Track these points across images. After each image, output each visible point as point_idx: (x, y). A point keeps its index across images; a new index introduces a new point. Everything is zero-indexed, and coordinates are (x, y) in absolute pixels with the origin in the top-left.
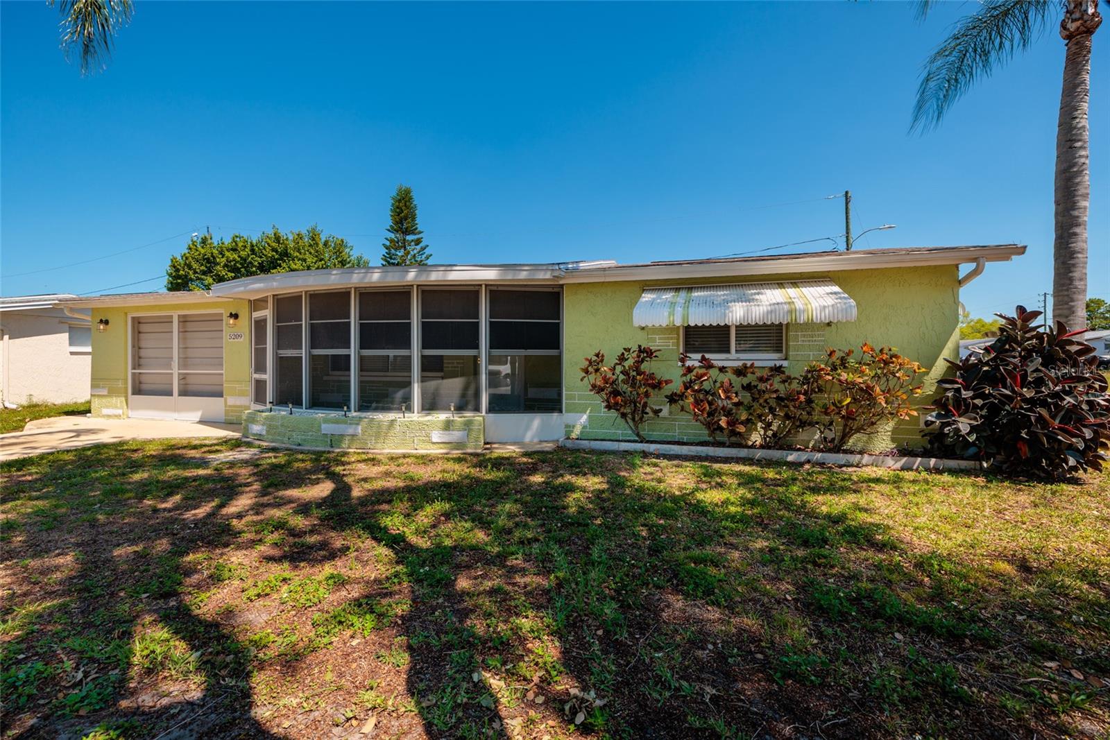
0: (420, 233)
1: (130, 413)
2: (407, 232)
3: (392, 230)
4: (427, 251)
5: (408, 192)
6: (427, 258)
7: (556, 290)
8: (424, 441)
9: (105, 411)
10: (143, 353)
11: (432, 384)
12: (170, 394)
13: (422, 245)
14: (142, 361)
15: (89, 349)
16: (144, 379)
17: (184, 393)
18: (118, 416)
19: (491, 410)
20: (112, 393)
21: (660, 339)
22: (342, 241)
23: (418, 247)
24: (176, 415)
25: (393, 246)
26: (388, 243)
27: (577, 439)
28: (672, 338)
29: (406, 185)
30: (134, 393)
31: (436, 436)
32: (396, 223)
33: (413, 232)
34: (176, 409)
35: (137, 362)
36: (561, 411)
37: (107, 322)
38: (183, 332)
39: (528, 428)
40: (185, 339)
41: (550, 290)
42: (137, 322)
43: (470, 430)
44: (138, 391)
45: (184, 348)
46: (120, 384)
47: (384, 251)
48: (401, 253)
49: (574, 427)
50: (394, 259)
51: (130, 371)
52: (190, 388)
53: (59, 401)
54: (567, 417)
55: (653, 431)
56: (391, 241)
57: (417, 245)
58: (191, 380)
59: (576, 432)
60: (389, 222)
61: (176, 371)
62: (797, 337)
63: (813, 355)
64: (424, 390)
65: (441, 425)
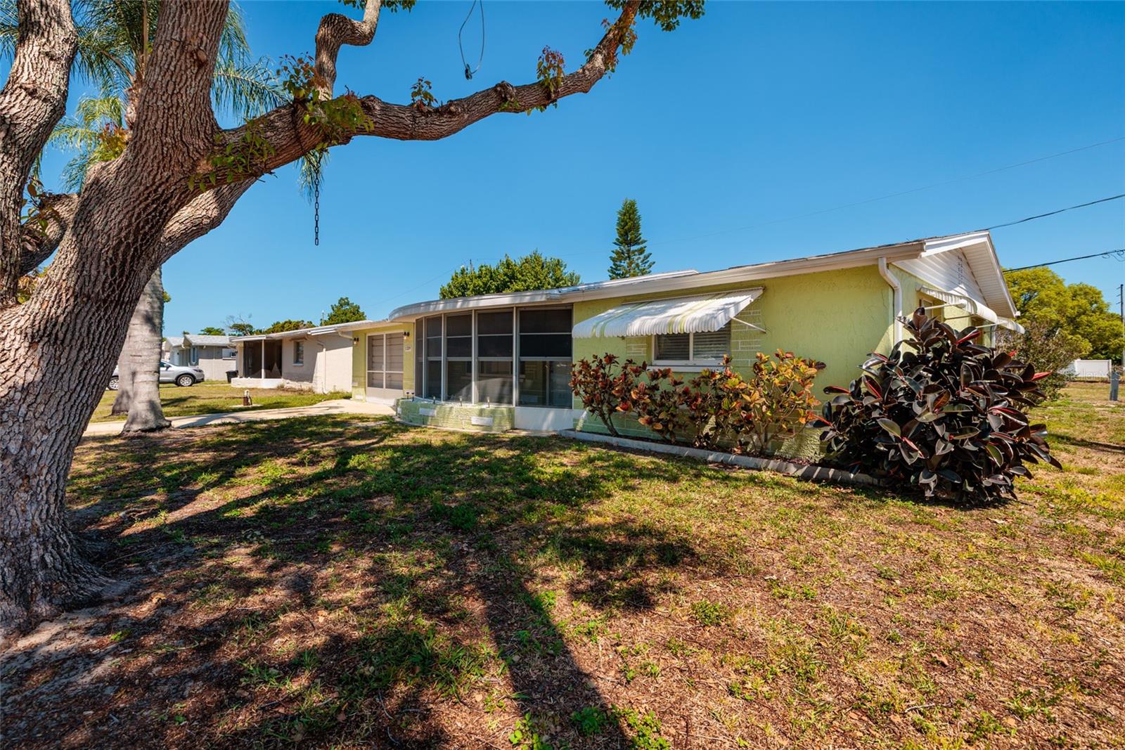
0: (645, 241)
1: (367, 399)
2: (629, 243)
3: (619, 243)
4: (651, 259)
5: (632, 205)
6: (650, 266)
7: (569, 308)
8: (468, 424)
9: (357, 397)
10: (373, 359)
11: (483, 382)
12: (382, 387)
13: (646, 253)
14: (374, 365)
16: (375, 376)
17: (388, 387)
18: (361, 401)
19: (520, 403)
20: (360, 385)
21: (635, 347)
22: (558, 261)
23: (642, 256)
24: (384, 401)
25: (619, 256)
26: (614, 255)
27: (581, 431)
28: (643, 347)
29: (630, 199)
30: (369, 386)
31: (475, 420)
32: (621, 235)
33: (637, 243)
34: (385, 397)
35: (370, 367)
36: (571, 407)
37: (358, 340)
38: (389, 345)
39: (544, 419)
40: (390, 350)
41: (564, 308)
42: (371, 339)
43: (494, 417)
44: (370, 384)
45: (390, 356)
46: (362, 380)
47: (611, 264)
48: (625, 264)
49: (578, 420)
50: (620, 270)
51: (367, 371)
52: (389, 383)
54: (575, 412)
55: (630, 427)
56: (617, 253)
57: (641, 254)
58: (394, 378)
59: (579, 426)
60: (615, 236)
61: (385, 372)
62: (737, 344)
63: (751, 362)
64: (479, 388)
65: (481, 413)
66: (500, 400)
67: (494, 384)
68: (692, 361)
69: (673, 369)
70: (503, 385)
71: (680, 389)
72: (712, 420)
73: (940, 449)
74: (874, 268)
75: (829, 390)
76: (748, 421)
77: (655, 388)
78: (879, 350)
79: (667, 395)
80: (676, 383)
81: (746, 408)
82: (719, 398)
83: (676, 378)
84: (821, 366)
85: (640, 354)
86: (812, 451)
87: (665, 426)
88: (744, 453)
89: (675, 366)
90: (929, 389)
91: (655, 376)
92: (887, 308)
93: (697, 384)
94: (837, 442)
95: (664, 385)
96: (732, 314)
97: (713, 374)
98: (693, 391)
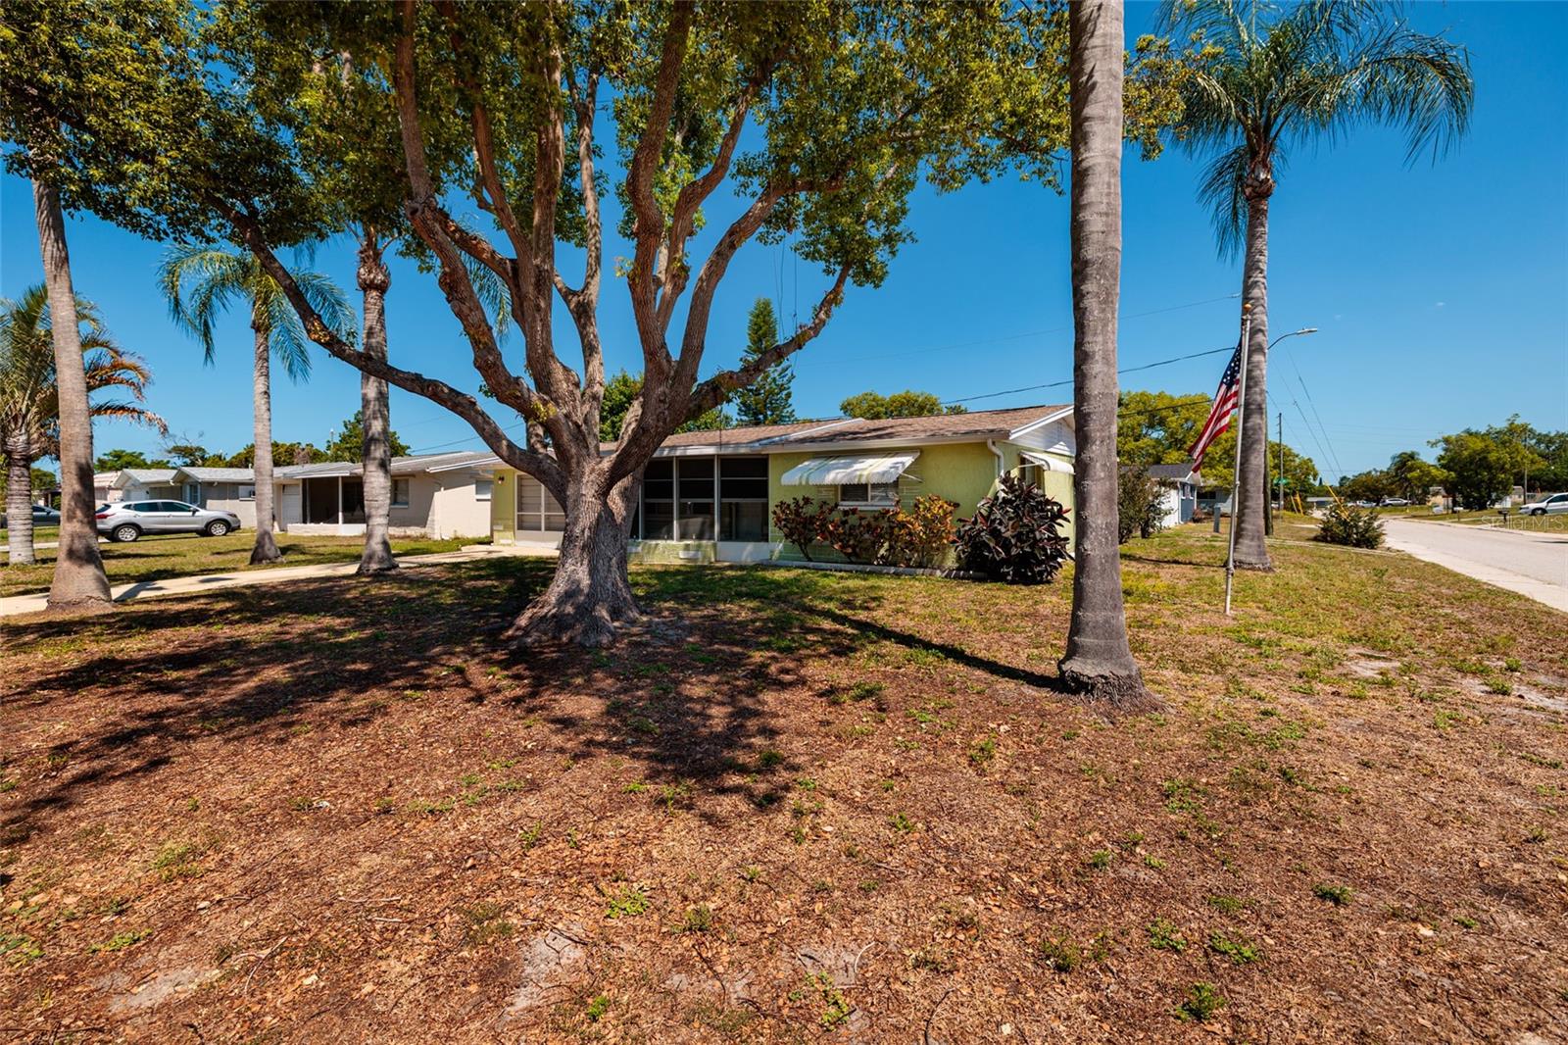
1: (518, 540)
3: (751, 351)
5: (767, 304)
7: (765, 457)
8: (675, 557)
9: (502, 541)
10: (525, 500)
11: (684, 521)
12: (540, 529)
14: (524, 507)
15: (488, 496)
16: (525, 519)
17: (548, 529)
18: (509, 545)
19: (721, 539)
20: (506, 528)
21: (827, 492)
24: (543, 544)
27: (779, 558)
28: (833, 492)
29: (764, 297)
30: (518, 529)
31: (680, 554)
34: (543, 541)
35: (520, 509)
36: (767, 540)
37: (502, 478)
39: (743, 551)
41: (762, 457)
42: (520, 478)
43: (701, 551)
44: (520, 528)
45: (549, 497)
46: (510, 523)
49: (774, 552)
51: (516, 513)
52: (552, 525)
53: (470, 536)
54: (771, 545)
58: (552, 520)
59: (778, 554)
60: (747, 342)
61: (543, 513)
62: (904, 490)
63: (912, 502)
64: (680, 525)
65: (687, 547)
66: (700, 537)
67: (696, 522)
68: (870, 502)
69: (859, 508)
70: (703, 524)
71: (864, 523)
72: (886, 545)
73: (1014, 551)
74: (984, 445)
75: (960, 520)
76: (911, 543)
77: (846, 522)
78: (989, 496)
79: (853, 527)
80: (861, 518)
81: (910, 534)
82: (892, 528)
83: (862, 514)
84: (956, 505)
85: (829, 496)
86: (951, 561)
87: (854, 550)
88: (908, 566)
89: (860, 505)
90: (1010, 519)
91: (846, 513)
92: (994, 468)
93: (876, 519)
94: (964, 552)
95: (853, 520)
96: (900, 471)
97: (888, 511)
98: (874, 524)
